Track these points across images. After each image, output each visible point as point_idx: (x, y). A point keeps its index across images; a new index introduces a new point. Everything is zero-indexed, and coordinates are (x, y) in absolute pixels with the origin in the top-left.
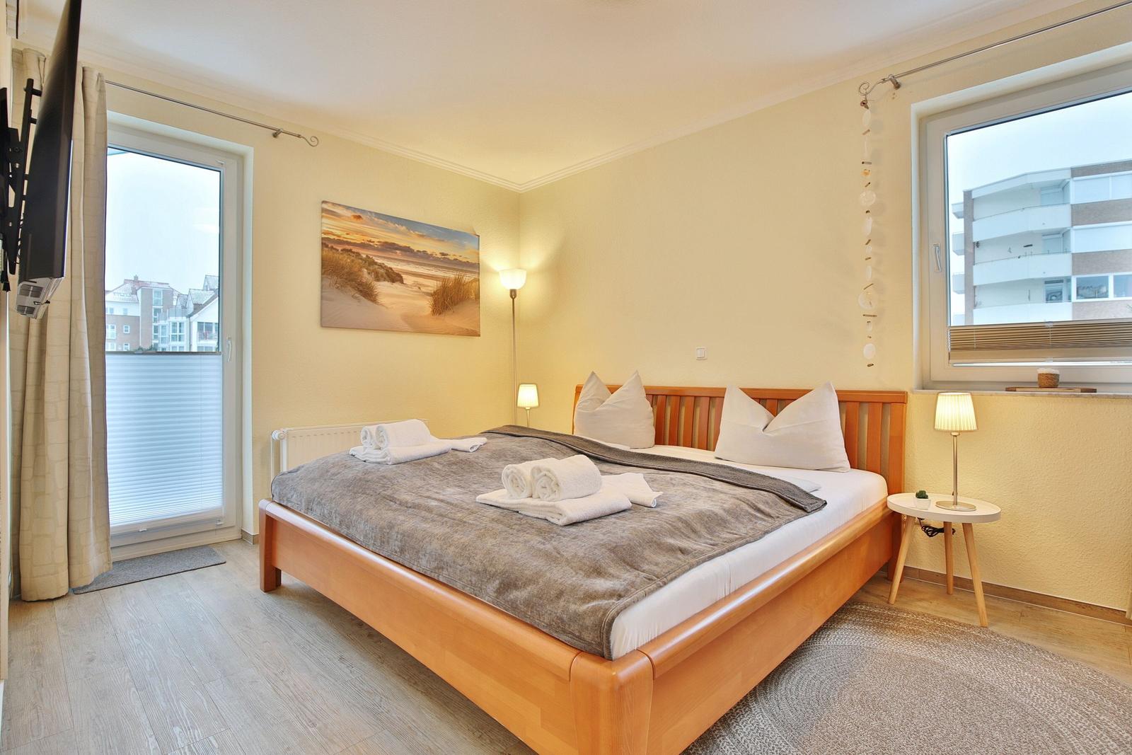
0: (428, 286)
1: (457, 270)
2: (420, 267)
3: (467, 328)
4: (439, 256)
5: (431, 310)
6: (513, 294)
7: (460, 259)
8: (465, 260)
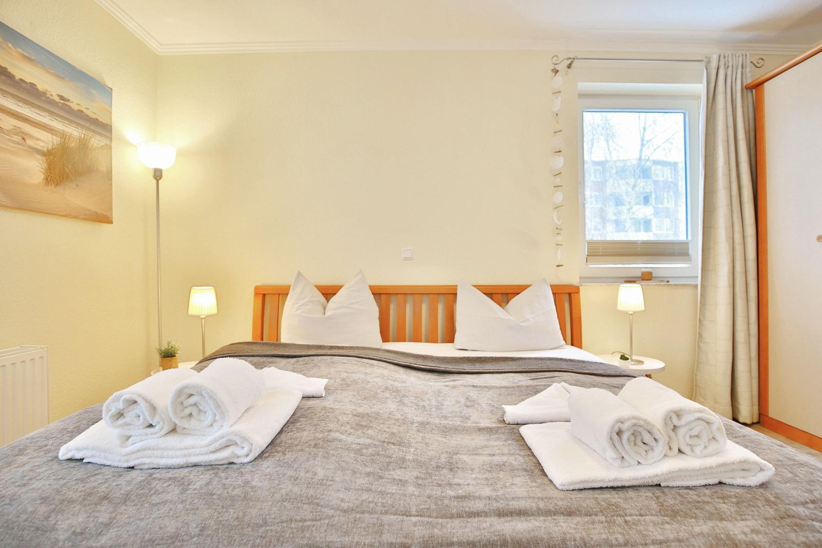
0: (38, 139)
1: (82, 127)
2: (25, 106)
3: (96, 210)
4: (57, 99)
5: (42, 176)
6: (158, 175)
7: (87, 112)
8: (94, 116)
